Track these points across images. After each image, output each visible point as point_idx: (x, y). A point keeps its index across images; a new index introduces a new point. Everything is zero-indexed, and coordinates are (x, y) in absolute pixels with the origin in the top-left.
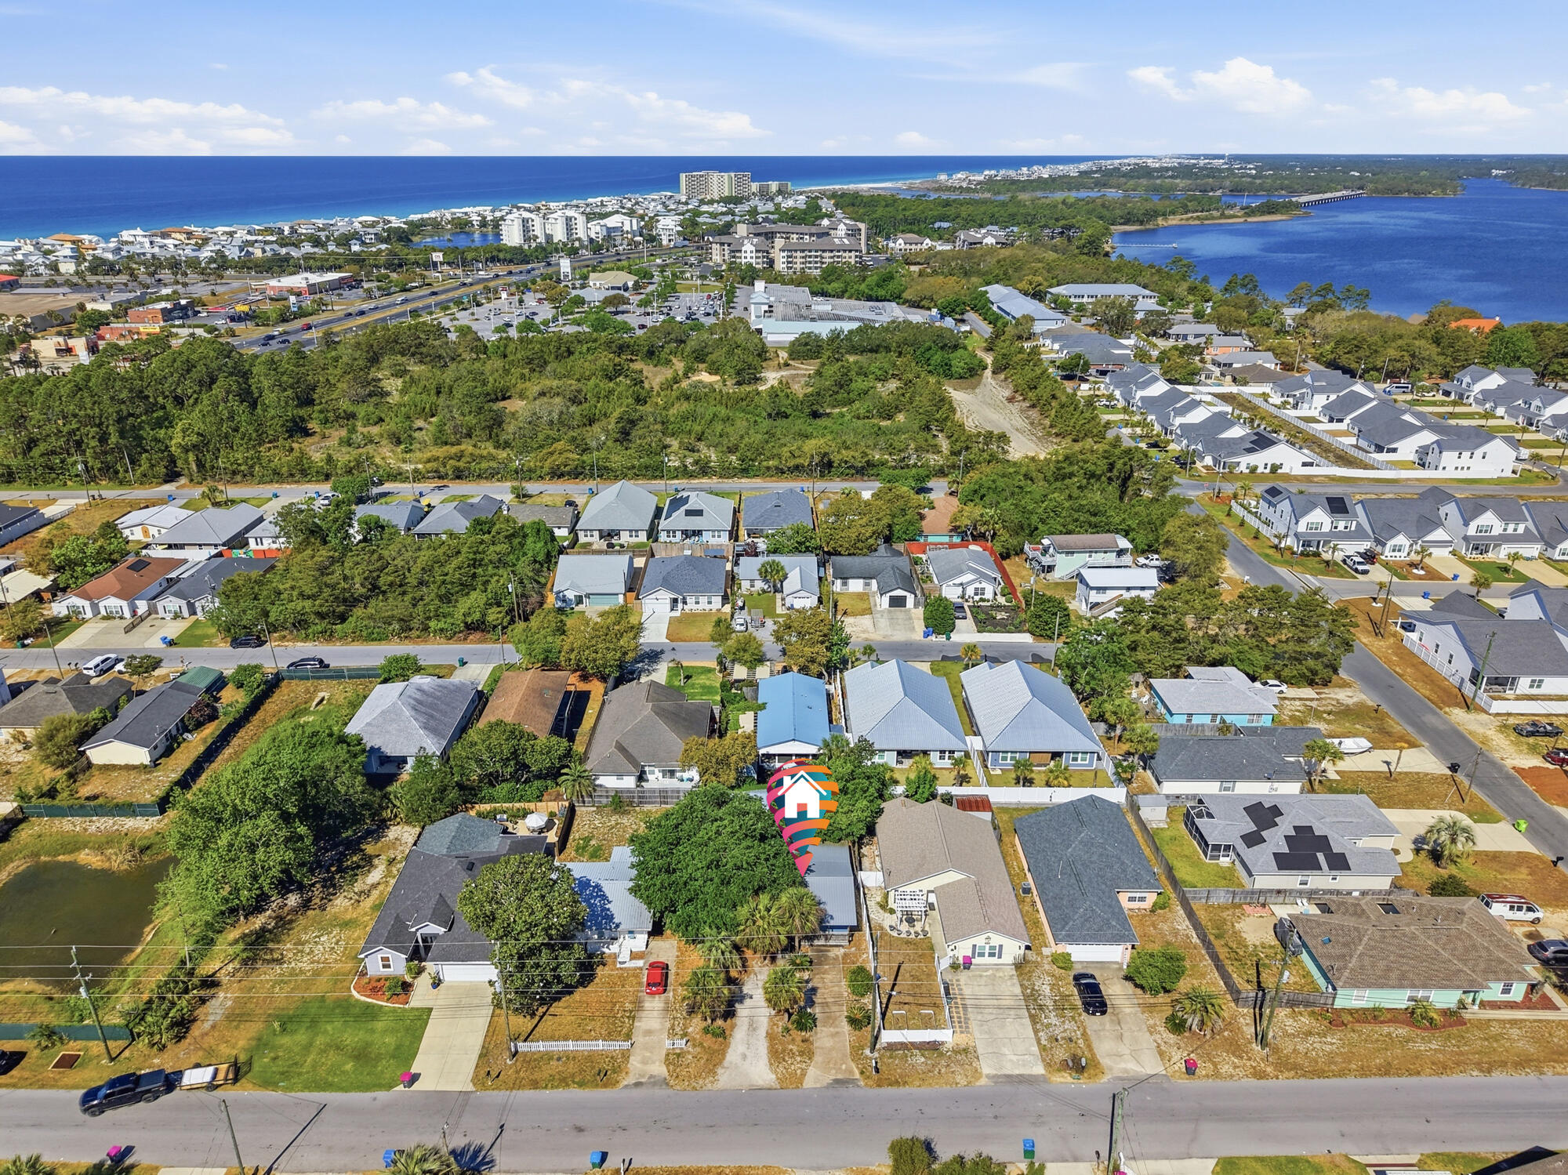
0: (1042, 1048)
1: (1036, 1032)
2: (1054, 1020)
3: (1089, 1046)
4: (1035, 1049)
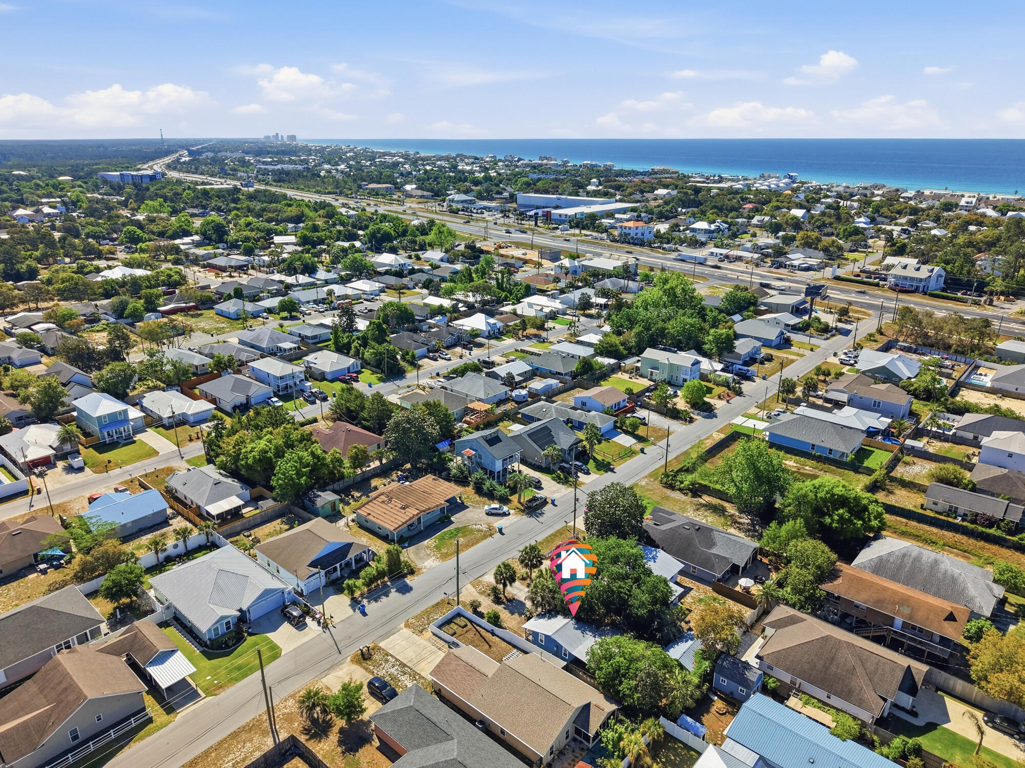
0: (387, 654)
1: (397, 660)
2: (393, 670)
3: (366, 669)
4: (391, 652)
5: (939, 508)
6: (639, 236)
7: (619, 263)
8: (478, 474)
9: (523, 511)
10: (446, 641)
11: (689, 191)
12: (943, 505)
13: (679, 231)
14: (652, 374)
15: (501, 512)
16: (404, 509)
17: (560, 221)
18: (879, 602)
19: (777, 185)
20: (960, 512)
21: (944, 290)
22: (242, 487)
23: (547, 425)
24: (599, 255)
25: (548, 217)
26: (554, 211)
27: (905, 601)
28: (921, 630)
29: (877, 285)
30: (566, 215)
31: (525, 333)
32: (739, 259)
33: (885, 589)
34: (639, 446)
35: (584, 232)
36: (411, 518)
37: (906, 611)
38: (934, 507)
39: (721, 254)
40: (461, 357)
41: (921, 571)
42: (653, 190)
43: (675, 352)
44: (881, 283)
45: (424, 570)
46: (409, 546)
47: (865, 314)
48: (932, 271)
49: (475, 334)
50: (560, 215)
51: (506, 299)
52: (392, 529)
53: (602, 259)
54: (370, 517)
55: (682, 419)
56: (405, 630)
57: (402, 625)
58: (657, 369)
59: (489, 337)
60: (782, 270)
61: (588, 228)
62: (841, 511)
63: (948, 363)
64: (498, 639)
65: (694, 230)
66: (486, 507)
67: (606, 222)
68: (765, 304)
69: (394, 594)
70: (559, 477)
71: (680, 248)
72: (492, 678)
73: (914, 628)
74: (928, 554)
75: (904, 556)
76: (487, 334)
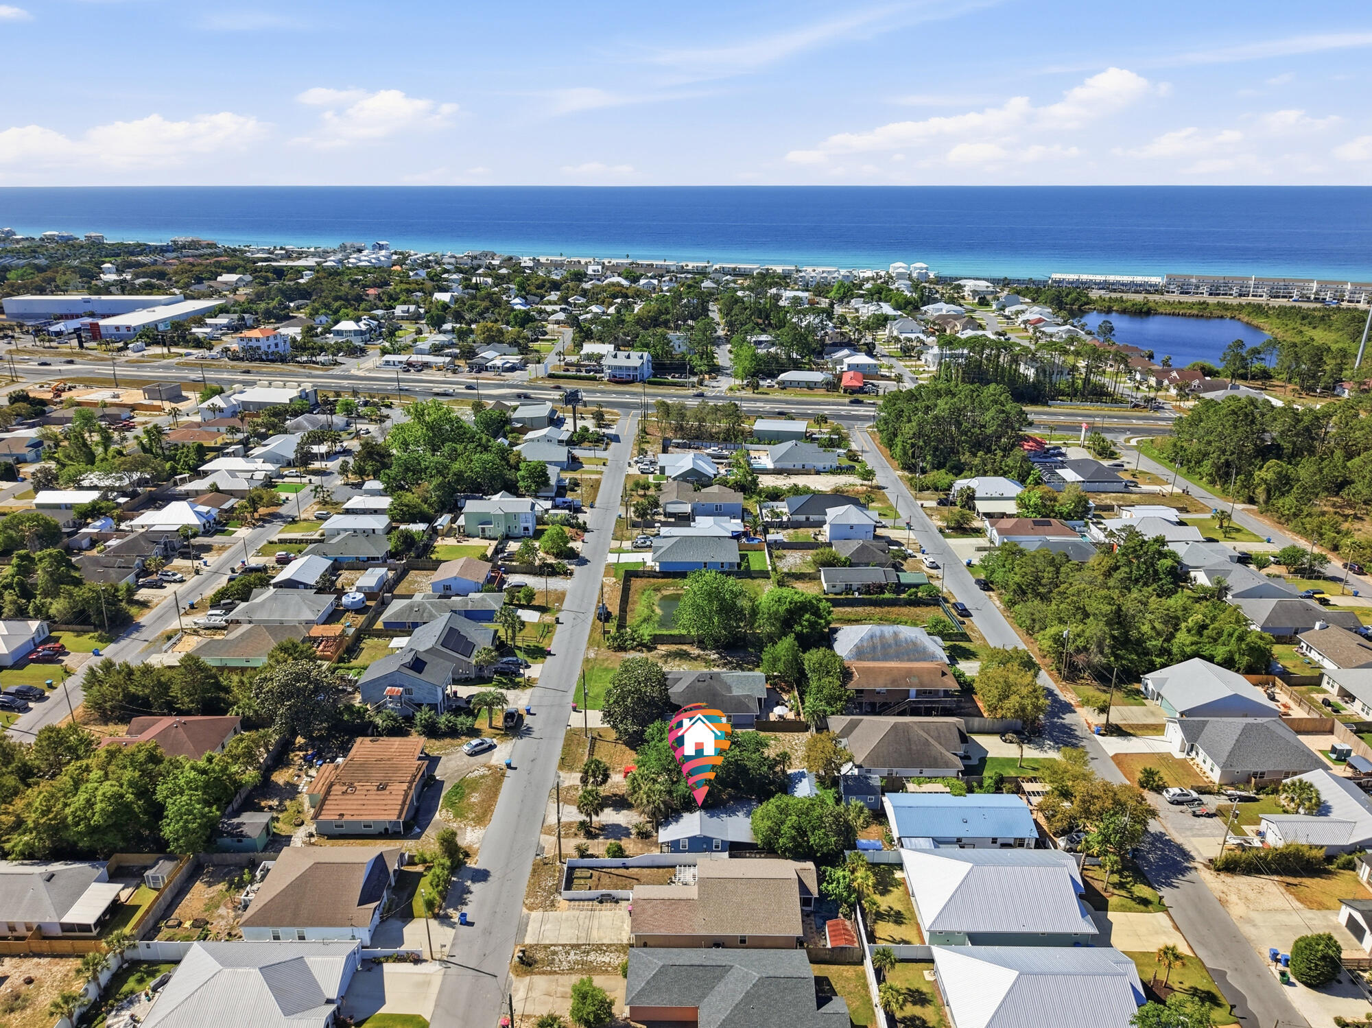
0: (547, 946)
1: (564, 945)
2: (572, 958)
3: (543, 973)
4: (548, 942)
5: (837, 590)
6: (273, 348)
7: (294, 393)
8: (421, 716)
9: (506, 735)
10: (592, 900)
11: (270, 275)
12: (840, 586)
13: (317, 335)
14: (483, 530)
15: (486, 746)
16: (383, 789)
17: (125, 338)
18: (894, 682)
19: (378, 259)
20: (854, 588)
21: (655, 376)
22: (93, 866)
23: (450, 625)
24: (252, 384)
25: (95, 333)
26: (102, 322)
27: (909, 673)
28: (930, 692)
29: (594, 379)
30: (128, 328)
31: (256, 515)
32: (426, 365)
33: (891, 669)
34: (548, 618)
35: (173, 350)
36: (406, 796)
37: (915, 680)
38: (834, 590)
39: (400, 362)
40: (197, 572)
41: (890, 646)
42: (214, 276)
43: (481, 498)
44: (598, 375)
45: (476, 846)
46: (423, 829)
47: (617, 414)
48: (641, 357)
49: (186, 533)
50: (117, 328)
51: (174, 472)
52: (394, 818)
53: (257, 389)
54: (345, 818)
55: (559, 574)
56: (534, 914)
57: (525, 911)
58: (490, 523)
59: (207, 532)
60: (484, 374)
61: (176, 344)
62: (807, 616)
63: (725, 452)
64: (636, 870)
65: (339, 333)
66: (466, 748)
67: (198, 331)
68: (518, 420)
69: (476, 888)
70: (501, 682)
71: (339, 359)
72: (700, 898)
73: (925, 692)
74: (888, 630)
75: (872, 637)
76: (202, 529)
